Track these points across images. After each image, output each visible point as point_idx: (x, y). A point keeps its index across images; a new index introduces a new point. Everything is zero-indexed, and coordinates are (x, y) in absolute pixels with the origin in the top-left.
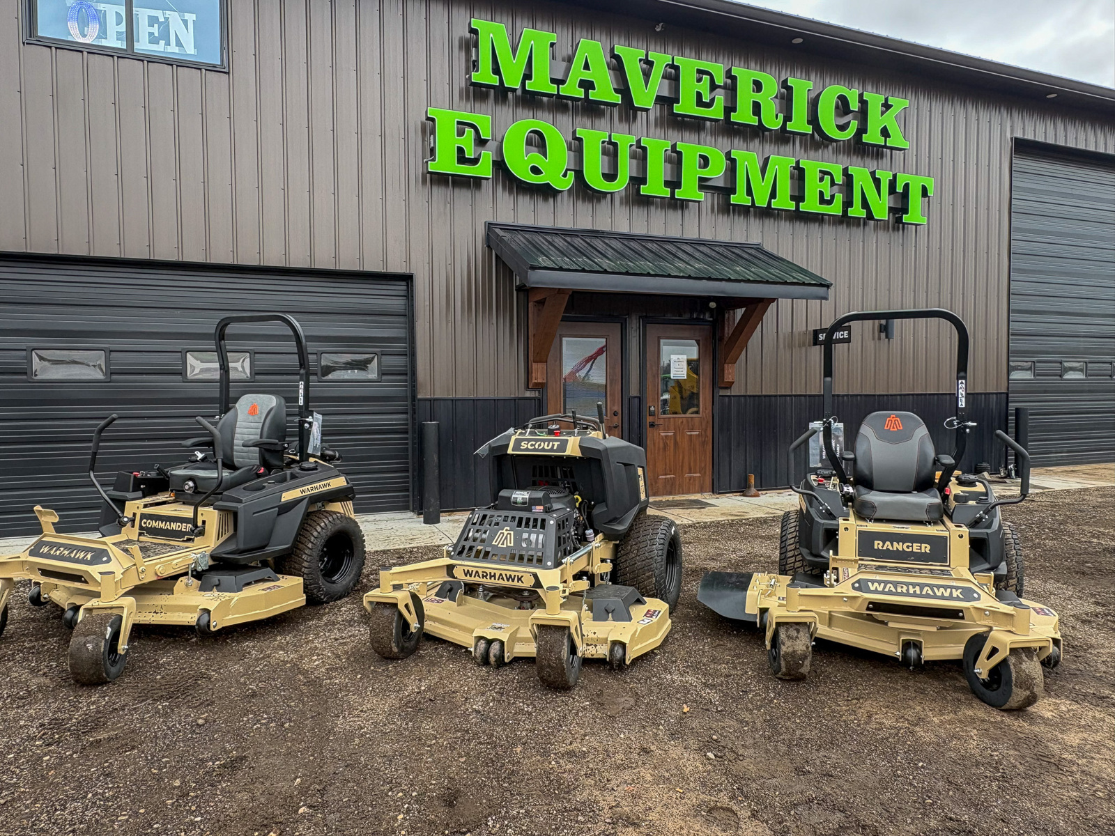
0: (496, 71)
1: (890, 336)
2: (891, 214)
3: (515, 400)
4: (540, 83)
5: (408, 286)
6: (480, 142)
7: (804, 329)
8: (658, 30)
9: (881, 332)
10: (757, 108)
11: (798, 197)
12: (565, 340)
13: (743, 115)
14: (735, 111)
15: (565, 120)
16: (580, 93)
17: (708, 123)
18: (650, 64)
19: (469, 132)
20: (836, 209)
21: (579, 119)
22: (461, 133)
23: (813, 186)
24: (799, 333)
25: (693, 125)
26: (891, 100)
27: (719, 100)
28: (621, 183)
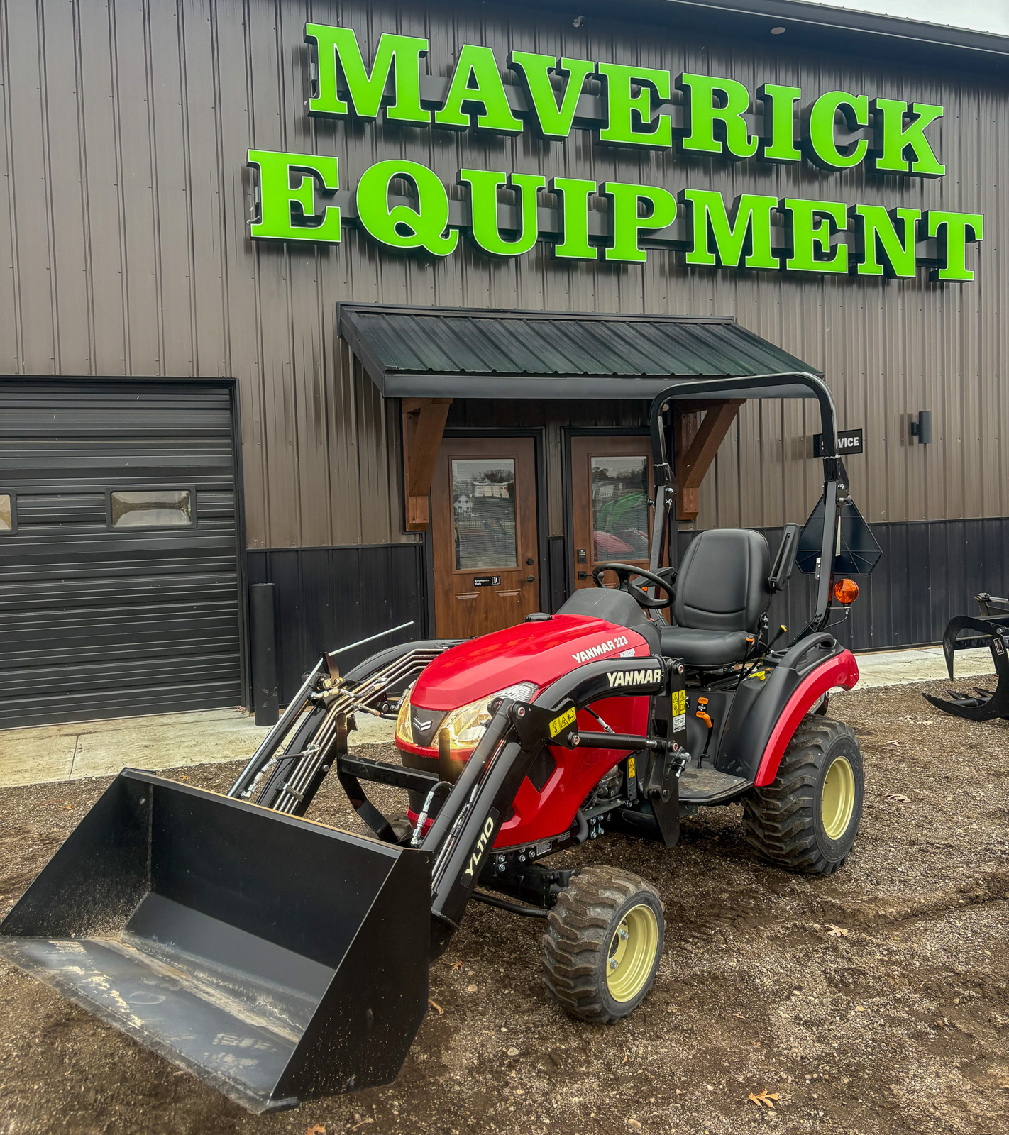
0: (344, 94)
1: (925, 441)
2: (923, 269)
3: (386, 548)
4: (408, 109)
5: (230, 394)
6: (325, 194)
7: (801, 433)
8: (577, 25)
9: (913, 434)
10: (720, 129)
11: (784, 251)
12: (455, 463)
13: (701, 140)
14: (689, 135)
15: (446, 156)
16: (465, 120)
17: (653, 153)
18: (566, 74)
19: (308, 181)
20: (840, 265)
21: (467, 154)
22: (295, 183)
23: (804, 236)
24: (793, 441)
25: (633, 156)
26: (917, 108)
27: (667, 122)
28: (526, 243)
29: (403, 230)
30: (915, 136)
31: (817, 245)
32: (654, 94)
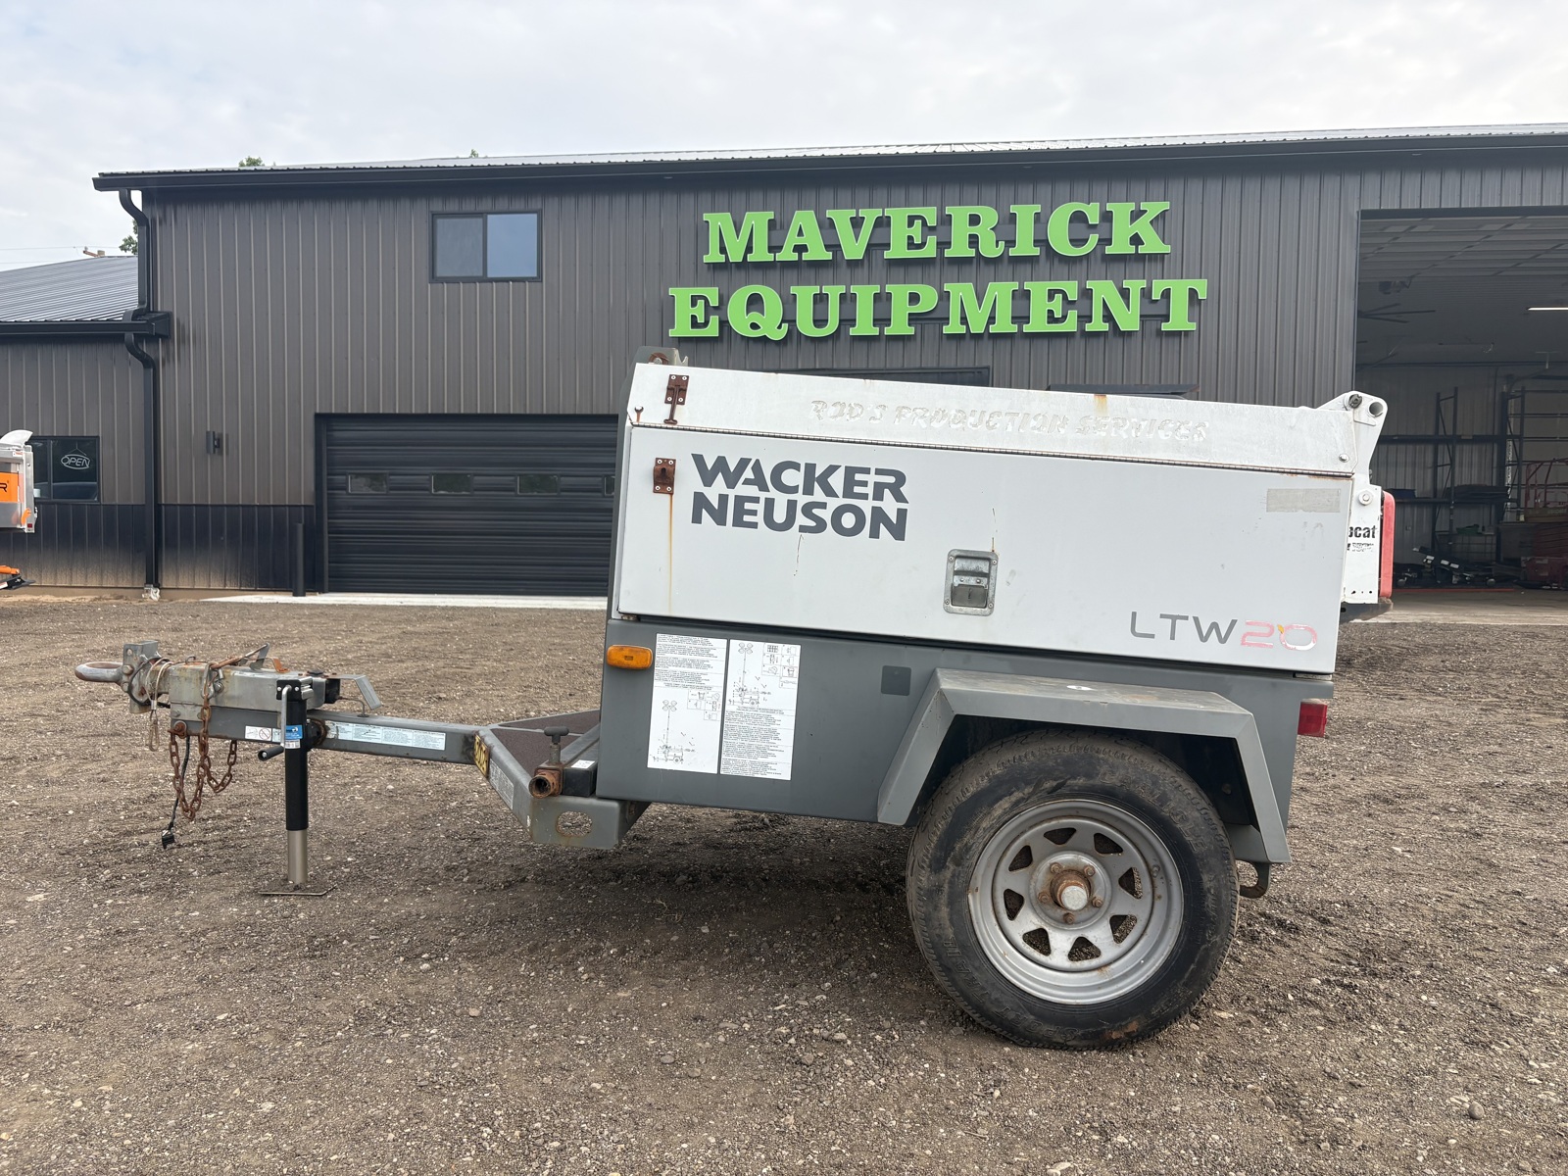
0: (723, 250)
4: (760, 254)
6: (709, 310)
10: (974, 241)
11: (1020, 318)
13: (959, 249)
14: (949, 247)
16: (795, 257)
18: (862, 220)
19: (701, 303)
20: (1070, 326)
21: (794, 278)
23: (1039, 307)
26: (1143, 206)
27: (932, 240)
28: (831, 327)
29: (754, 326)
30: (1143, 228)
31: (1051, 312)
32: (924, 223)
